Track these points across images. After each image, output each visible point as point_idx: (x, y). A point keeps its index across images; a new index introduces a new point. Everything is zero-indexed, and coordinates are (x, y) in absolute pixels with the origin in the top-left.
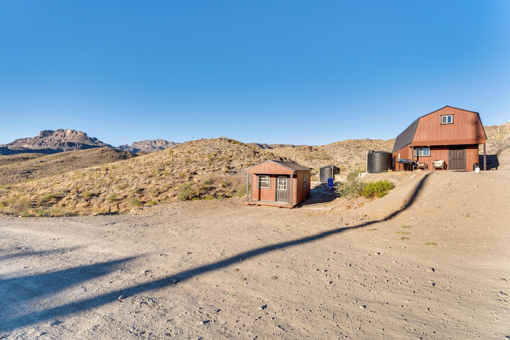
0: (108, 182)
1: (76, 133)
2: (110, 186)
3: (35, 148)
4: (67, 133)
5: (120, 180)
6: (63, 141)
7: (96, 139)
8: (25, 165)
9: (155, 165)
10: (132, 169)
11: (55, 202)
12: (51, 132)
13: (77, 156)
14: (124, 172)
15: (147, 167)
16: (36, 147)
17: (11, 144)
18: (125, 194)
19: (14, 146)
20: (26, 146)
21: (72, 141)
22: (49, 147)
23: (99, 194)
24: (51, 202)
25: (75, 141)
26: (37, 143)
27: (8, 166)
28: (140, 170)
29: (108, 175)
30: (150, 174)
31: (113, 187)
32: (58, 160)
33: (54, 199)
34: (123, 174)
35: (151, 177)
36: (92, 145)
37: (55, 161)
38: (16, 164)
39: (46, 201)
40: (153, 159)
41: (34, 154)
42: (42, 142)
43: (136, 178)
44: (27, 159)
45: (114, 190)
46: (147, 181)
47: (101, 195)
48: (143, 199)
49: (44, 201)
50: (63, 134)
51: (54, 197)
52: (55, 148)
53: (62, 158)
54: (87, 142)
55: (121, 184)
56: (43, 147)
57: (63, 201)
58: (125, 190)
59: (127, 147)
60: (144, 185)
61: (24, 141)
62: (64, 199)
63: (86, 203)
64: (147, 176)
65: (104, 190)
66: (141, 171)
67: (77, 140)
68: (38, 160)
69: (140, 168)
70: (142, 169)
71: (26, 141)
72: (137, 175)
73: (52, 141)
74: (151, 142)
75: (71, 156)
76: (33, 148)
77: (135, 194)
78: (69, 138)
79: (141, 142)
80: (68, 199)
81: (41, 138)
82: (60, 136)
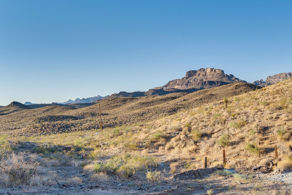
0: (224, 118)
1: (215, 71)
2: (226, 122)
3: (183, 89)
4: (208, 72)
5: (239, 114)
6: (204, 80)
7: (232, 76)
8: (171, 104)
9: (287, 92)
10: (258, 100)
11: (163, 143)
12: (195, 72)
13: (214, 93)
14: (247, 105)
15: (276, 95)
16: (184, 87)
17: (166, 86)
18: (241, 135)
19: (168, 88)
20: (176, 87)
21: (212, 80)
22: (193, 86)
23: (212, 134)
24: (158, 143)
25: (214, 79)
26: (185, 83)
27: (160, 106)
28: (266, 100)
29: (228, 109)
30: (280, 105)
31: (229, 125)
32: (197, 98)
33: (163, 139)
34: (245, 106)
35: (280, 108)
36: (229, 82)
37: (195, 99)
38: (165, 103)
39: (154, 142)
40: (284, 86)
41: (180, 93)
42: (188, 82)
43: (260, 110)
44: (175, 98)
45: (230, 129)
46: (274, 115)
47: (213, 136)
48: (266, 144)
49: (153, 142)
50: (204, 73)
51: (163, 137)
52: (198, 87)
53: (201, 96)
54: (225, 80)
55: (238, 121)
56: (190, 87)
57: (171, 143)
58: (243, 129)
59: (261, 83)
60: (269, 121)
61: (175, 82)
62: (173, 140)
63: (194, 147)
64: (275, 108)
65: (219, 129)
66: (268, 101)
67: (216, 79)
68: (182, 99)
69: (266, 98)
70: (269, 99)
71: (176, 82)
72: (261, 107)
73: (196, 80)
74: (286, 75)
75: (208, 93)
76: (182, 89)
77: (256, 134)
78: (210, 77)
79: (275, 76)
80: (176, 141)
81: (187, 78)
82: (201, 75)
